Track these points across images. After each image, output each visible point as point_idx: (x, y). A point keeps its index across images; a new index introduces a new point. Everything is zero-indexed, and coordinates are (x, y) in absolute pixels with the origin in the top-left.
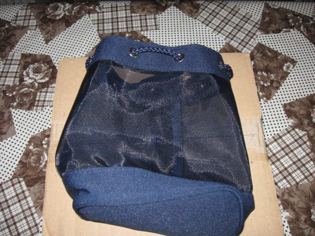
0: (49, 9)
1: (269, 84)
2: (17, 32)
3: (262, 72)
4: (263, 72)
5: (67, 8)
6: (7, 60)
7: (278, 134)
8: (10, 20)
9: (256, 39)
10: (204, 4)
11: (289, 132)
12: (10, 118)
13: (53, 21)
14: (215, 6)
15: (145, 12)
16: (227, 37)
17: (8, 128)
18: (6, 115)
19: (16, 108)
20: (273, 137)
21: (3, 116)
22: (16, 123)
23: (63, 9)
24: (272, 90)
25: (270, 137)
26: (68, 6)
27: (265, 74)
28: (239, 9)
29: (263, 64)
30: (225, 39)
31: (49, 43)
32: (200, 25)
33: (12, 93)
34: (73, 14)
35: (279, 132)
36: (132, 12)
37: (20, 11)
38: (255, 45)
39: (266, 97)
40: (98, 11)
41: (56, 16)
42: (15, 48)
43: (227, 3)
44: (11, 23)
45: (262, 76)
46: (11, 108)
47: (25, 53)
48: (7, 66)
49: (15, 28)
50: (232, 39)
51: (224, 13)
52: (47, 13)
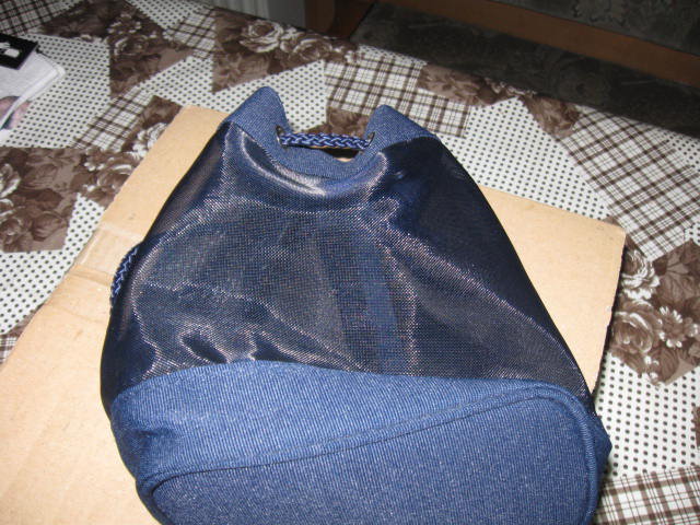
0: (250, 27)
1: (680, 345)
2: (168, 53)
3: (671, 310)
4: (675, 312)
5: (287, 37)
6: (121, 98)
7: (654, 475)
8: (165, 27)
9: (688, 231)
10: (591, 117)
11: (685, 480)
12: (67, 214)
13: (247, 53)
14: (617, 128)
15: (450, 93)
16: (618, 203)
17: (53, 231)
18: (63, 204)
19: (89, 196)
20: (638, 478)
21: (57, 204)
22: (72, 226)
23: (280, 36)
24: (682, 362)
25: (631, 473)
26: (292, 33)
27: (678, 317)
28: (673, 151)
29: (683, 294)
30: (610, 207)
31: (219, 94)
32: (564, 157)
33: (97, 165)
34: (295, 51)
35: (659, 470)
36: (420, 85)
37: (193, 15)
38: (678, 244)
39: (659, 373)
40: (350, 61)
41: (259, 45)
42: (148, 82)
43: (648, 130)
44: (164, 33)
45: (669, 320)
46: (79, 194)
47: (162, 96)
48: (115, 111)
49: (167, 44)
50: (627, 212)
51: (631, 149)
52: (243, 35)
